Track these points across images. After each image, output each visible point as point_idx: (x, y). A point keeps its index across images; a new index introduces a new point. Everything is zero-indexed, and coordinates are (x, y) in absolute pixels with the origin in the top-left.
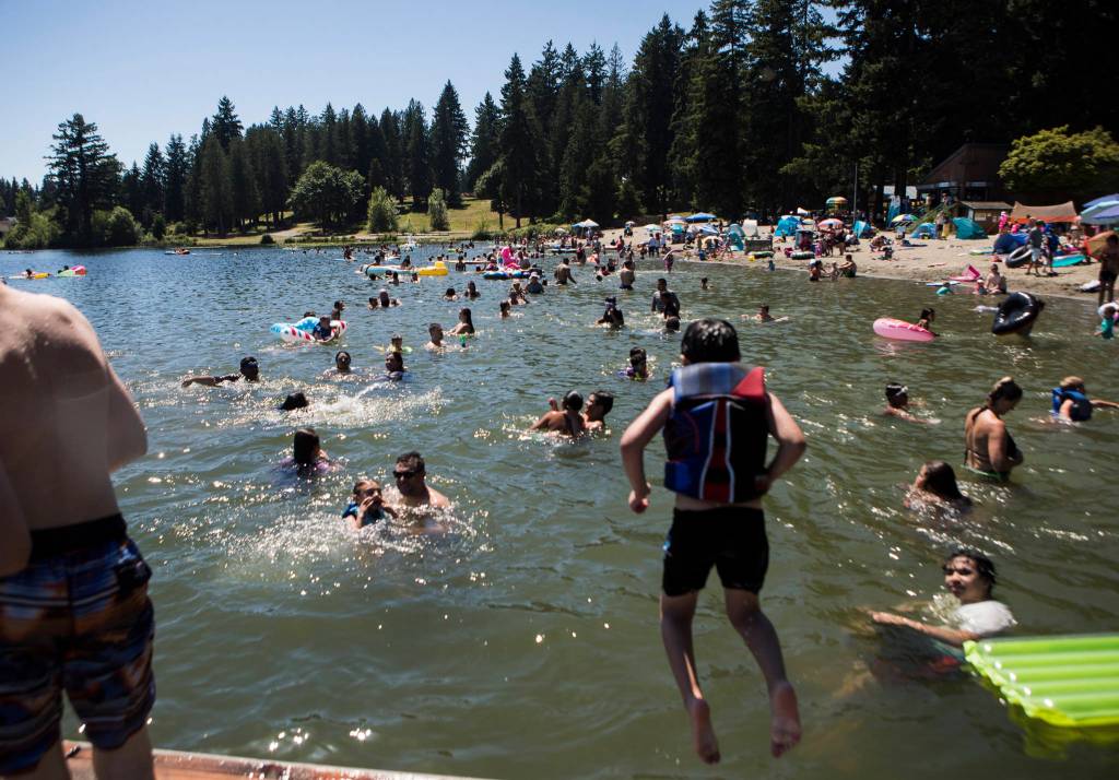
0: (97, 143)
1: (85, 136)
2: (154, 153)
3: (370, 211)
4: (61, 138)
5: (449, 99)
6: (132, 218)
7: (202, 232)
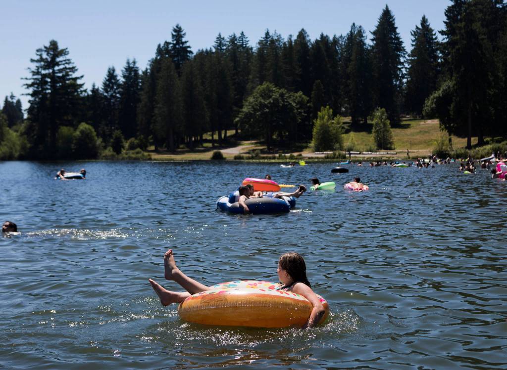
0: (67, 66)
1: (58, 60)
2: (111, 75)
3: (315, 130)
4: (37, 61)
5: (387, 22)
6: (94, 134)
7: (153, 148)
